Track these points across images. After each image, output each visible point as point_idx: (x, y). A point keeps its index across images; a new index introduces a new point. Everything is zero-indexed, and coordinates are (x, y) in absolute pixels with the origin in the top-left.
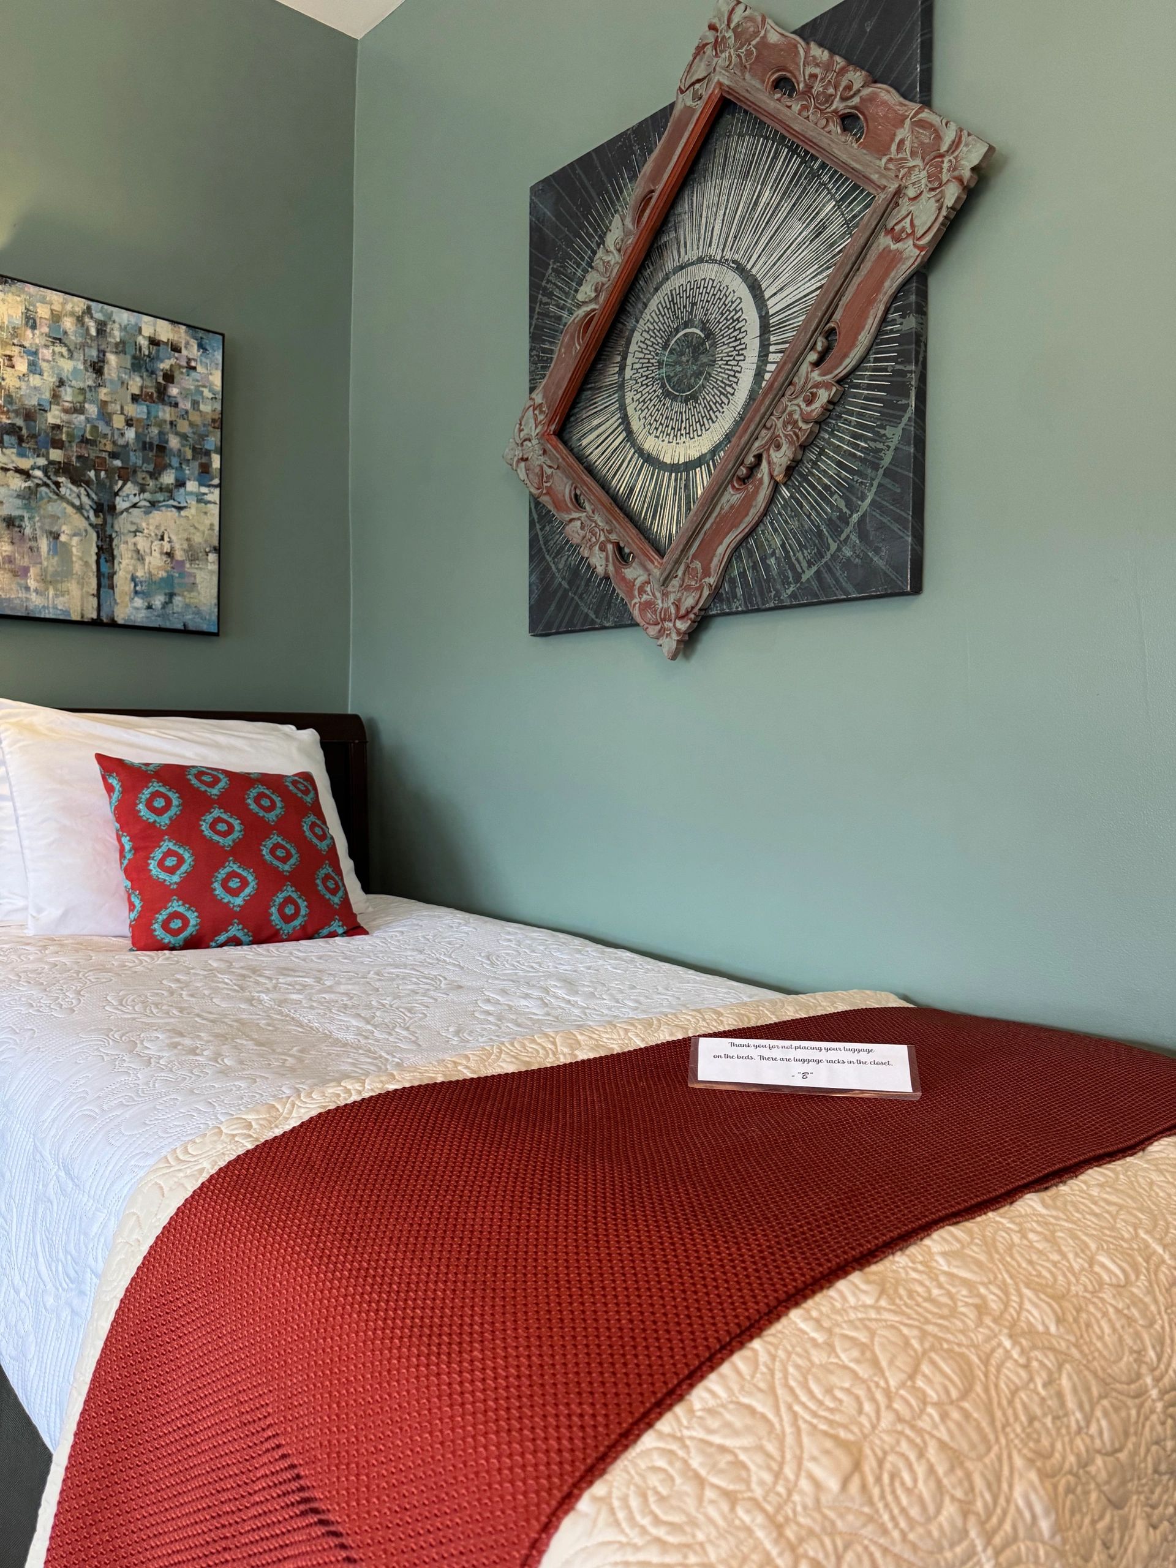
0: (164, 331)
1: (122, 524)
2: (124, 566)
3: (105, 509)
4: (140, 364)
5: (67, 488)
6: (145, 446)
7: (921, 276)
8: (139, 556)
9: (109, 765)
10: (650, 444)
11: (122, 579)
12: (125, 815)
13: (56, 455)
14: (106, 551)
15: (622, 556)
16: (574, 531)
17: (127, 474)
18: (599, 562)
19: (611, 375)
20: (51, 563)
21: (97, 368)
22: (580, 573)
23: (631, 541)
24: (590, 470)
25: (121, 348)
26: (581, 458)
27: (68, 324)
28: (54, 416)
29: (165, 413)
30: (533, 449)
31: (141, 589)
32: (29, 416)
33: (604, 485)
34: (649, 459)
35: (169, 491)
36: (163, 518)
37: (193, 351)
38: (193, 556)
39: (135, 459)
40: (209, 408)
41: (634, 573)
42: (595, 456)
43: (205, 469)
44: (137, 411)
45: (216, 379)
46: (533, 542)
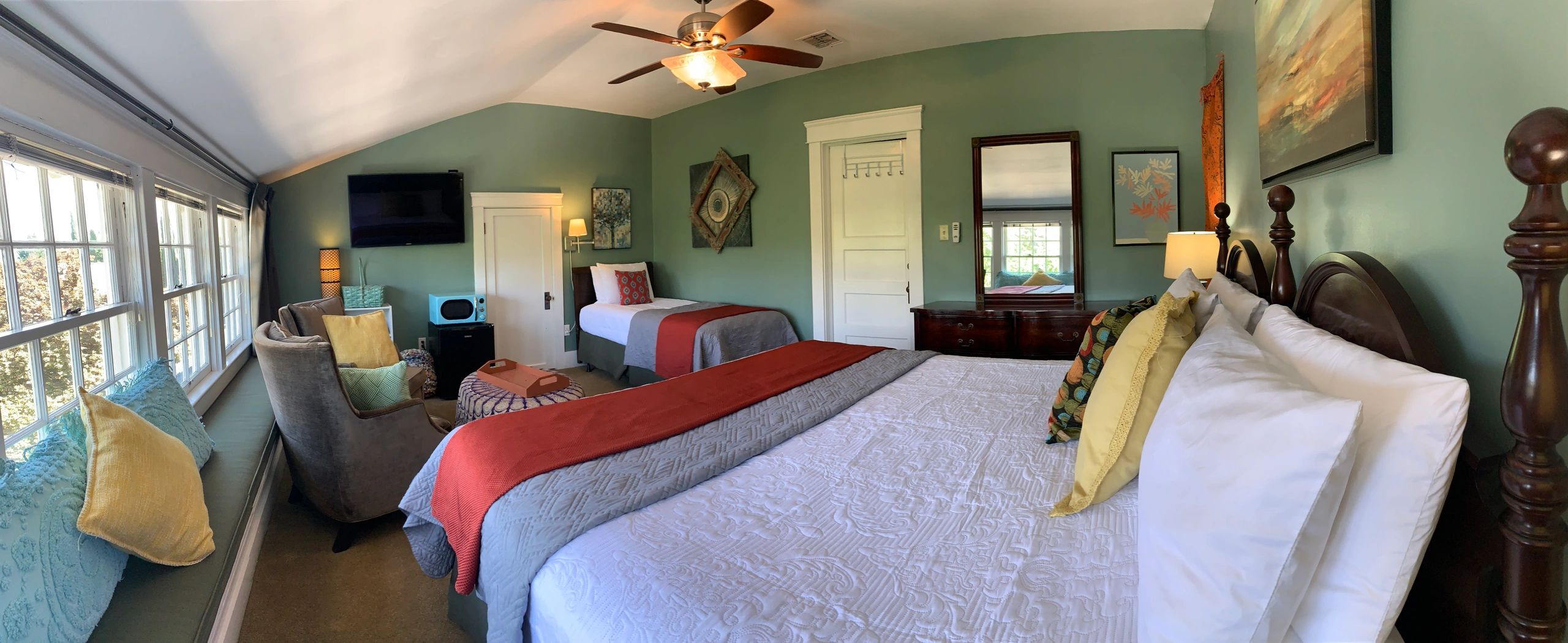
0: (621, 191)
1: (615, 229)
2: (616, 237)
3: (612, 227)
4: (617, 198)
5: (607, 225)
6: (618, 214)
7: (749, 202)
8: (618, 235)
9: (617, 273)
10: (713, 218)
11: (616, 241)
12: (619, 282)
13: (605, 219)
14: (613, 235)
15: (709, 236)
16: (701, 231)
17: (615, 220)
18: (705, 237)
19: (705, 204)
20: (604, 238)
21: (611, 201)
22: (701, 238)
23: (711, 235)
24: (703, 220)
25: (614, 196)
26: (701, 218)
27: (606, 194)
28: (604, 212)
29: (621, 207)
30: (693, 215)
31: (619, 241)
32: (601, 212)
33: (705, 223)
34: (713, 220)
35: (622, 222)
36: (622, 227)
37: (625, 194)
38: (627, 233)
39: (617, 217)
40: (628, 204)
41: (711, 239)
42: (704, 218)
43: (628, 217)
44: (617, 208)
45: (629, 198)
46: (693, 231)
